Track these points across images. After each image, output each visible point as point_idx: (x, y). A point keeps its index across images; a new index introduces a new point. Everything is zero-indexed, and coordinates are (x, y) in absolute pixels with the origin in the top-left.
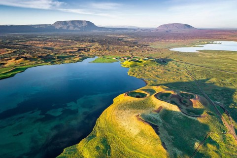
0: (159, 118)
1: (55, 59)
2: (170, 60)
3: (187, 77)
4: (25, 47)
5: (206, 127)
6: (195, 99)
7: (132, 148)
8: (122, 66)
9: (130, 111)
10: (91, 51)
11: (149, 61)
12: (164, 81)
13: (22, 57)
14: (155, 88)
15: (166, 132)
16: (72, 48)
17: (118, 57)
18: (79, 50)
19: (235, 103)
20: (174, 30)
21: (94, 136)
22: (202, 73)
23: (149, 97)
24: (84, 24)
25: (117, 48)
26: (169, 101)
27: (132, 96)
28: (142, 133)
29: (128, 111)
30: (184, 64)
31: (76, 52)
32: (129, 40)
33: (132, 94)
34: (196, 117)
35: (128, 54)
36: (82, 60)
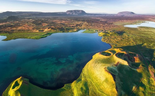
0: (116, 70)
1: (65, 30)
2: (124, 32)
3: (133, 43)
4: (53, 23)
5: (140, 75)
6: (136, 57)
7: (100, 90)
8: (99, 35)
9: (101, 65)
10: (83, 26)
11: (113, 33)
12: (121, 45)
13: (51, 28)
14: (116, 50)
15: (119, 80)
16: (73, 24)
17: (97, 30)
18: (77, 25)
19: (154, 58)
20: (126, 15)
21: (80, 80)
22: (140, 40)
23: (112, 55)
24: (80, 12)
25: (96, 25)
26: (123, 58)
27: (103, 55)
28: (106, 80)
29: (100, 65)
30: (131, 35)
31: (75, 26)
32: (103, 20)
33: (103, 53)
34: (136, 68)
35: (102, 28)
36: (77, 31)
